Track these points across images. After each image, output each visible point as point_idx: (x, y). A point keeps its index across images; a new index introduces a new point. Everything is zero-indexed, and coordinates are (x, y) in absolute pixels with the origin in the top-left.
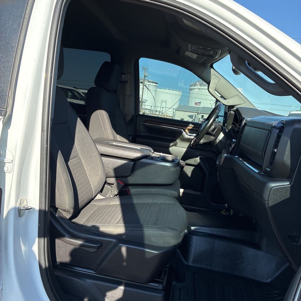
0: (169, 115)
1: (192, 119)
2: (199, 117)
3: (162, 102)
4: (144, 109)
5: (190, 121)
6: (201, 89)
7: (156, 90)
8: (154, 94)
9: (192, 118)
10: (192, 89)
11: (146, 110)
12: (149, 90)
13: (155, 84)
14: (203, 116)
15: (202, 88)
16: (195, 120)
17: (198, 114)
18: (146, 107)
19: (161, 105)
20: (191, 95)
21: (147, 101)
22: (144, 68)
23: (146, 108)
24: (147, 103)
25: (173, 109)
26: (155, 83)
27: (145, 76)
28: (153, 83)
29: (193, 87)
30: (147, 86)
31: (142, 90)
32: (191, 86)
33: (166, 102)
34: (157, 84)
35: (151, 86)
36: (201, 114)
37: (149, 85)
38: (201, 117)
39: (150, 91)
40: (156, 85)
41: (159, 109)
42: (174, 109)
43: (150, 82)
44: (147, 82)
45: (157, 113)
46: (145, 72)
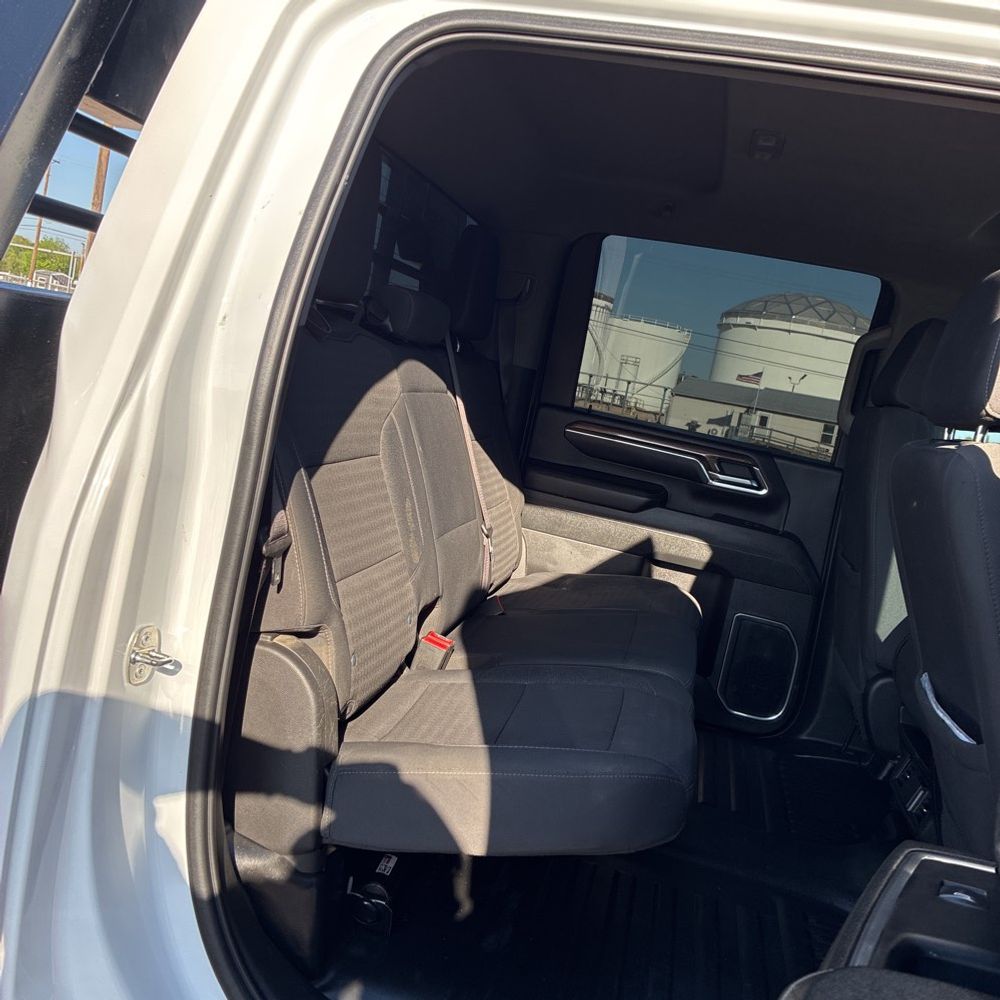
0: (647, 408)
1: (726, 428)
2: (752, 423)
3: (624, 362)
5: (719, 435)
6: (760, 327)
7: (608, 320)
8: (598, 335)
9: (728, 424)
10: (728, 327)
13: (604, 302)
14: (767, 418)
15: (762, 325)
16: (737, 431)
17: (747, 412)
19: (620, 374)
20: (726, 346)
25: (663, 390)
26: (606, 299)
28: (599, 298)
29: (732, 320)
32: (728, 314)
33: (636, 364)
36: (759, 412)
38: (757, 423)
40: (609, 304)
41: (611, 386)
42: (666, 389)
45: (607, 399)
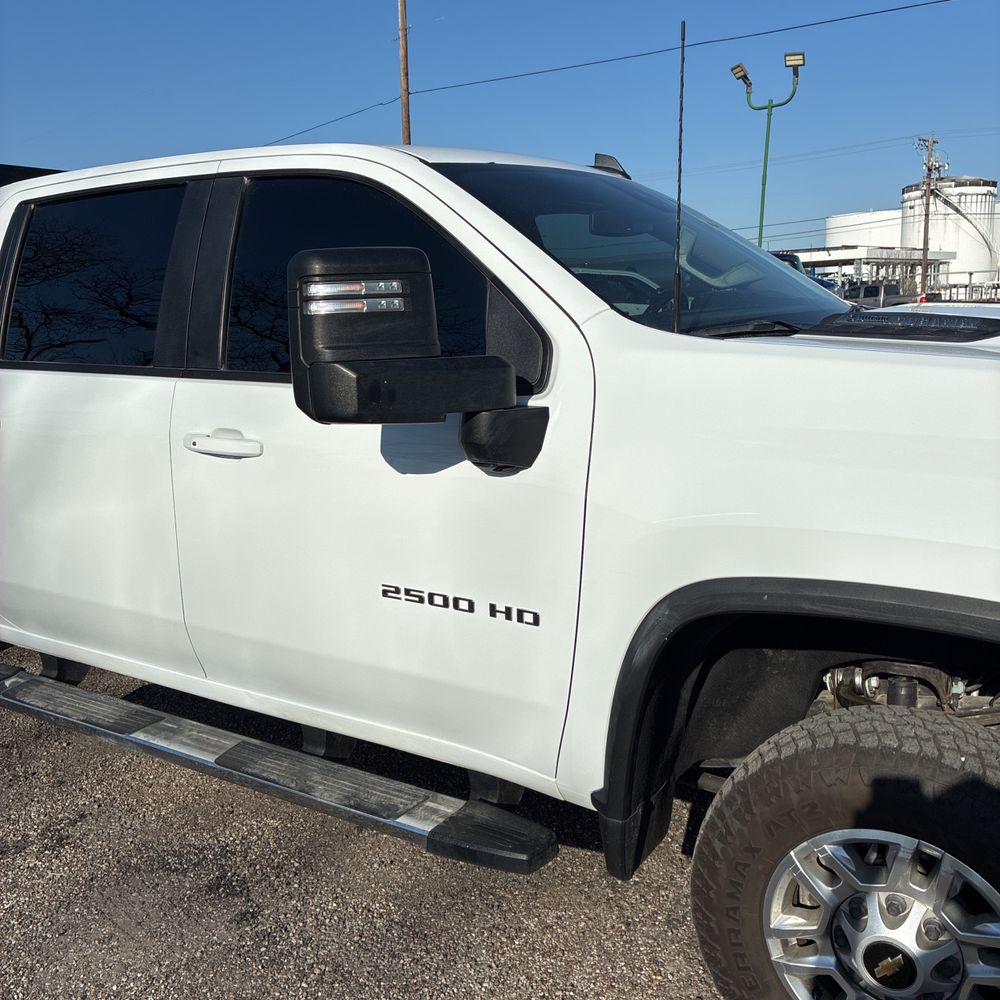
4: (945, 288)
7: (993, 208)
8: (983, 226)
11: (954, 290)
12: (962, 215)
13: (984, 189)
18: (953, 280)
21: (953, 255)
22: (924, 140)
23: (951, 282)
24: (954, 266)
26: (986, 184)
27: (930, 170)
28: (979, 185)
30: (954, 200)
31: (923, 223)
34: (994, 184)
35: (969, 197)
37: (961, 195)
39: (966, 218)
40: (991, 189)
43: (963, 184)
44: (950, 186)
46: (930, 155)
